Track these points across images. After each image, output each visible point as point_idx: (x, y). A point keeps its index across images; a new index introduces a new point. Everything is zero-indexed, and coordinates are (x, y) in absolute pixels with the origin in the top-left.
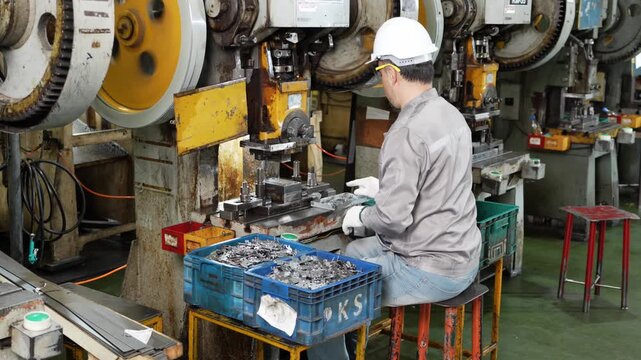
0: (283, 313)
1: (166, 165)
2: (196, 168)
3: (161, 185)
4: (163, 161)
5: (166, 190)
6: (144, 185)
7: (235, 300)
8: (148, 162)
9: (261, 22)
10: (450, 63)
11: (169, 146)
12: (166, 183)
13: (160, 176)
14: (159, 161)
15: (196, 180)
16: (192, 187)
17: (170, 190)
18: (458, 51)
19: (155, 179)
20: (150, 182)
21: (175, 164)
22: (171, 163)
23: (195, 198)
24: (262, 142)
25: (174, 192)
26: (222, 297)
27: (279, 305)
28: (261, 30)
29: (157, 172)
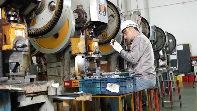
0: (115, 87)
1: (58, 68)
2: (70, 65)
3: (57, 74)
4: (57, 67)
5: (59, 75)
6: (51, 76)
7: (97, 89)
8: (53, 68)
9: (88, 20)
10: (124, 44)
11: (59, 62)
12: (58, 73)
13: (56, 71)
14: (56, 67)
15: (70, 69)
16: (68, 72)
17: (60, 75)
18: (125, 41)
19: (55, 73)
20: (53, 74)
21: (62, 67)
22: (60, 67)
23: (70, 74)
24: (89, 55)
25: (62, 75)
26: (93, 89)
27: (113, 85)
28: (88, 23)
29: (55, 71)
